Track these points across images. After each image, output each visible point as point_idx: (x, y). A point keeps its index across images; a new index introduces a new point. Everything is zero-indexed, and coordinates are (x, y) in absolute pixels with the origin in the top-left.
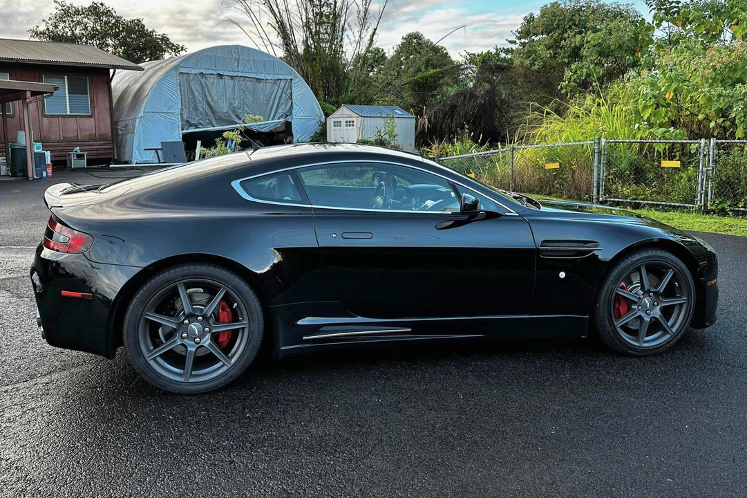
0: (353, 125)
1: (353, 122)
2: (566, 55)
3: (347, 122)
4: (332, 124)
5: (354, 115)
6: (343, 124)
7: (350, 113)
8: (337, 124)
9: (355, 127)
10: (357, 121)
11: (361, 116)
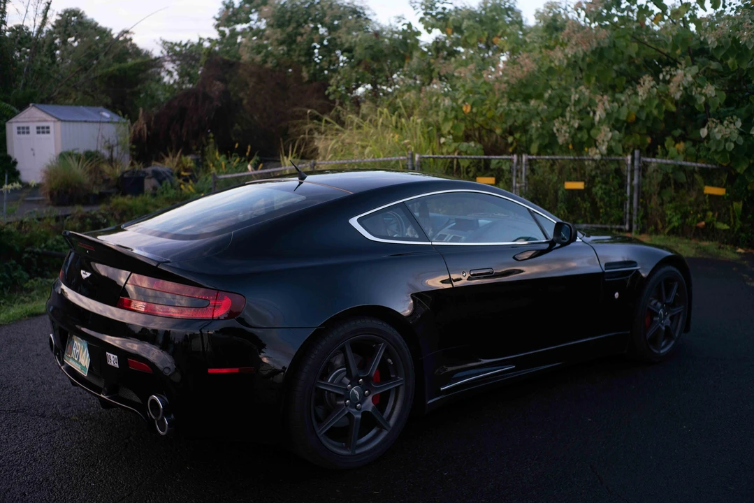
0: (48, 132)
1: (48, 128)
2: (303, 53)
3: (38, 128)
4: (15, 131)
5: (50, 118)
6: (33, 129)
7: (43, 116)
8: (24, 131)
9: (51, 135)
10: (55, 126)
11: (59, 120)
